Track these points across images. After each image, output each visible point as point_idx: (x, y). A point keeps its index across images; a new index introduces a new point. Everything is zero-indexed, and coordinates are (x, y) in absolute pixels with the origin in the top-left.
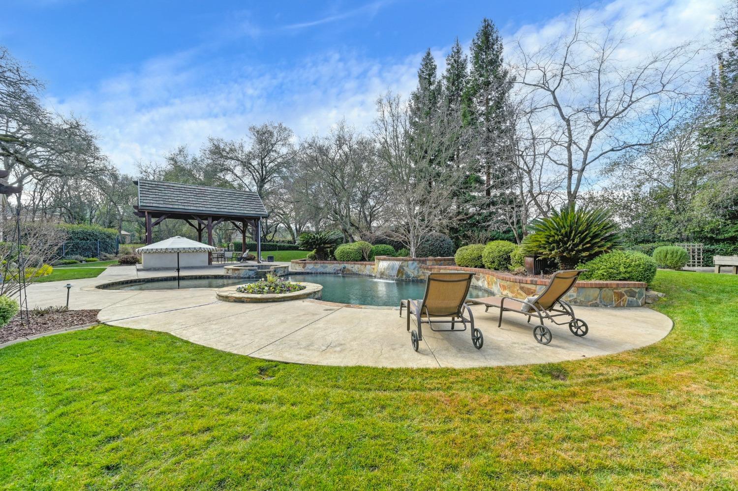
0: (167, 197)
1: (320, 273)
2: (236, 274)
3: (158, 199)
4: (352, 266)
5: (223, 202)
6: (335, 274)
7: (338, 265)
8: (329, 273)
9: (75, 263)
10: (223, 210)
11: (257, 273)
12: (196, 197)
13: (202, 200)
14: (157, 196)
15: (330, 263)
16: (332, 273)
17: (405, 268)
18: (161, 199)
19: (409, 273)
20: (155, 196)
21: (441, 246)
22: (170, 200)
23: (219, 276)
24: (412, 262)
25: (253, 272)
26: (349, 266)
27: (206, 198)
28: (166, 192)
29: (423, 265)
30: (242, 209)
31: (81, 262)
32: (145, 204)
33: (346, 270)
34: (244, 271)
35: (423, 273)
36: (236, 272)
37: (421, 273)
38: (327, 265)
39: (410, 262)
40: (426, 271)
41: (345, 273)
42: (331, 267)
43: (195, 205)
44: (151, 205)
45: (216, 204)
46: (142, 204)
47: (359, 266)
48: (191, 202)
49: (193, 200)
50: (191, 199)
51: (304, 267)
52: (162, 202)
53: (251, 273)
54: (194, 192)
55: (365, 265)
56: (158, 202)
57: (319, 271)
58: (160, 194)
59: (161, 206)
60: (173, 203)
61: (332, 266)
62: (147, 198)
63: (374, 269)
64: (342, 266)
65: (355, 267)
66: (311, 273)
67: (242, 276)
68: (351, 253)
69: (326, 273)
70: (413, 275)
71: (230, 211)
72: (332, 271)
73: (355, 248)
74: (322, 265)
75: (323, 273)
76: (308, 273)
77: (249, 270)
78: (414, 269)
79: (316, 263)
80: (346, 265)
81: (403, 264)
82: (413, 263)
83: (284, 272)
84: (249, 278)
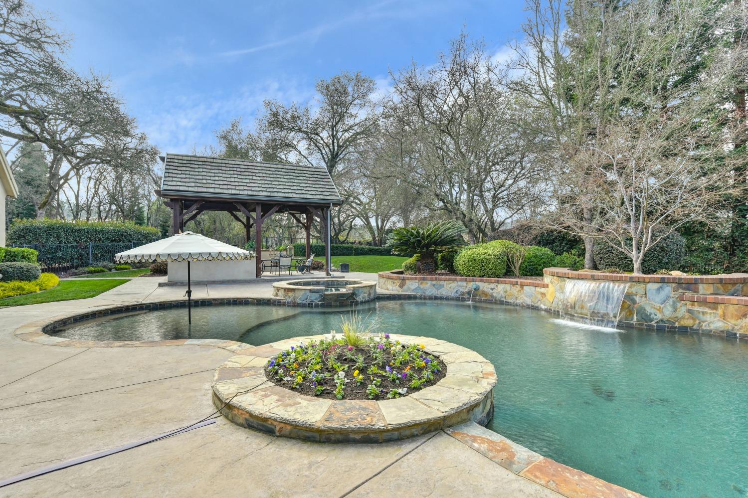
0: (201, 177)
1: (430, 298)
2: (290, 298)
3: (188, 180)
4: (492, 286)
5: (277, 183)
6: (460, 299)
7: (464, 283)
8: (447, 299)
9: (103, 271)
10: (276, 194)
11: (324, 297)
12: (240, 177)
13: (248, 181)
14: (188, 176)
15: (449, 280)
16: (452, 299)
17: (637, 298)
18: (192, 180)
19: (649, 309)
20: (184, 176)
21: (662, 248)
22: (204, 181)
23: (263, 299)
24: (656, 286)
25: (317, 295)
26: (486, 286)
27: (254, 178)
28: (201, 170)
29: (689, 294)
30: (304, 192)
31: (110, 270)
32: (169, 188)
33: (478, 293)
34: (303, 292)
35: (689, 311)
36: (290, 294)
37: (682, 311)
38: (442, 283)
39: (653, 287)
40: (696, 308)
41: (479, 301)
42: (451, 287)
43: (237, 188)
44: (178, 188)
45: (267, 186)
46: (166, 187)
47: (508, 287)
48: (233, 184)
49: (236, 180)
50: (233, 180)
51: (401, 286)
52: (193, 184)
53: (315, 298)
54: (239, 170)
55: (522, 286)
56: (187, 184)
57: (428, 293)
58: (192, 173)
59: (190, 189)
60: (208, 185)
61: (453, 285)
62: (174, 179)
63: (544, 295)
64: (471, 286)
65: (501, 289)
66: (415, 298)
67: (299, 302)
68: (488, 261)
69: (442, 298)
70: (659, 316)
71: (287, 195)
72: (453, 294)
73: (496, 253)
74: (434, 282)
75: (436, 298)
76: (409, 297)
77: (311, 291)
78: (664, 302)
79: (424, 279)
80: (480, 284)
81: (634, 290)
82: (659, 289)
83: (370, 294)
84: (310, 305)
